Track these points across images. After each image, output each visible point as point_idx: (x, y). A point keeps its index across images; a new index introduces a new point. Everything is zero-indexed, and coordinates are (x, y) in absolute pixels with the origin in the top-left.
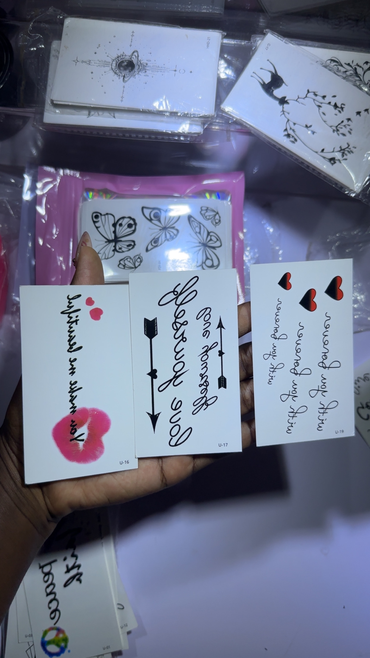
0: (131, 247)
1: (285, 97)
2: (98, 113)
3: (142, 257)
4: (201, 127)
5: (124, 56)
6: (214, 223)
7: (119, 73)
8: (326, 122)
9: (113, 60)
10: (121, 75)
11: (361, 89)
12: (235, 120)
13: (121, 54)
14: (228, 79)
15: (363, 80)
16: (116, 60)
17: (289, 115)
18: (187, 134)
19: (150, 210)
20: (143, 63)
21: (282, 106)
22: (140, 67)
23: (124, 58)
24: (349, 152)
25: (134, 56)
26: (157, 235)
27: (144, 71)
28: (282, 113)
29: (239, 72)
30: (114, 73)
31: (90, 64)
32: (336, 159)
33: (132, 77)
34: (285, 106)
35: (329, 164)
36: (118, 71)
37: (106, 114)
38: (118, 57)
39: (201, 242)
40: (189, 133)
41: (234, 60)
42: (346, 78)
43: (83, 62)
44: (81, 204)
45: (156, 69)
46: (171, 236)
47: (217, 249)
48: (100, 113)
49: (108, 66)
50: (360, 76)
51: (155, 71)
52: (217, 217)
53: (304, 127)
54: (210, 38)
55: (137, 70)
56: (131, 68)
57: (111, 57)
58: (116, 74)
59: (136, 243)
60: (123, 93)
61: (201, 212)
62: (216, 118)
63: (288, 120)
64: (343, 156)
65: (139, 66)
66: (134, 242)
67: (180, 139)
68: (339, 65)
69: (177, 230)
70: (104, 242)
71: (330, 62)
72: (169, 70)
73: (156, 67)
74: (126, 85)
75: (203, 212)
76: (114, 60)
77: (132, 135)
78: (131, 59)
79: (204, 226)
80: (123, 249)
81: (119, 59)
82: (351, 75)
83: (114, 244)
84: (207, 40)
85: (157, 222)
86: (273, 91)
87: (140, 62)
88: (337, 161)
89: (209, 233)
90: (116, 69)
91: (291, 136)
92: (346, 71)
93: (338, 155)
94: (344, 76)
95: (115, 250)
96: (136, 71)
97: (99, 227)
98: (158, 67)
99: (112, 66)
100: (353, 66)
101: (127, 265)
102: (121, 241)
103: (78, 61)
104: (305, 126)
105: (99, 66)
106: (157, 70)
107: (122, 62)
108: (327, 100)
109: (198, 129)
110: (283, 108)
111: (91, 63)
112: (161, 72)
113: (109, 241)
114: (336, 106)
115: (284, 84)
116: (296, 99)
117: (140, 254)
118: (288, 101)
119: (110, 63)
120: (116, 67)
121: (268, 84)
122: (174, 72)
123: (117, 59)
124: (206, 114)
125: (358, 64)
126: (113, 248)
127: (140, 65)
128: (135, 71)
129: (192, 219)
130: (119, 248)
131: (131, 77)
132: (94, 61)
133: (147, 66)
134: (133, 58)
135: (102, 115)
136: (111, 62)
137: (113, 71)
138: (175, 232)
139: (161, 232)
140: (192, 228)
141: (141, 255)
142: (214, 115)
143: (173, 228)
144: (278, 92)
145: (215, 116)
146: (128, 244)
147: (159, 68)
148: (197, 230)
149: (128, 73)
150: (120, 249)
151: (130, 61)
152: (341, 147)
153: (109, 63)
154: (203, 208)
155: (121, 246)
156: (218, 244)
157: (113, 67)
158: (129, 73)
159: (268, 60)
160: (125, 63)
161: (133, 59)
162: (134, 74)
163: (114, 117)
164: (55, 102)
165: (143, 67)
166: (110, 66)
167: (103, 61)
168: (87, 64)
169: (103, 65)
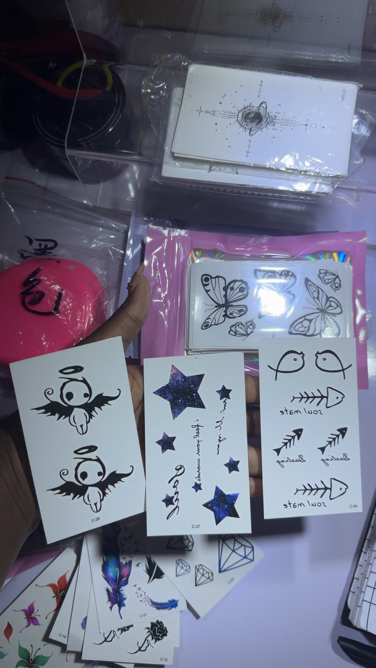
0: (243, 312)
2: (220, 168)
3: (254, 324)
4: (331, 187)
5: (251, 107)
6: (334, 288)
7: (245, 125)
10: (247, 127)
16: (242, 111)
19: (263, 273)
20: (271, 115)
22: (269, 120)
23: (251, 109)
27: (272, 124)
30: (240, 125)
31: (214, 115)
33: (259, 130)
36: (244, 123)
37: (228, 169)
38: (245, 108)
39: (320, 308)
40: (317, 193)
43: (207, 112)
45: (285, 122)
47: (337, 316)
48: (223, 168)
51: (285, 124)
52: (337, 281)
54: (345, 90)
55: (265, 122)
56: (258, 121)
57: (238, 108)
58: (242, 126)
60: (249, 147)
61: (319, 275)
65: (267, 118)
66: (245, 306)
67: (306, 198)
69: (294, 295)
70: (215, 307)
72: (300, 124)
73: (285, 120)
74: (253, 138)
75: (321, 275)
76: (240, 111)
78: (258, 111)
79: (322, 291)
80: (235, 315)
81: (246, 111)
83: (224, 309)
84: (343, 92)
87: (268, 114)
89: (328, 298)
90: (242, 121)
95: (225, 316)
96: (263, 123)
97: (209, 290)
98: (287, 120)
99: (238, 117)
101: (238, 332)
102: (232, 306)
103: (202, 111)
105: (224, 117)
107: (249, 114)
109: (327, 189)
111: (216, 113)
112: (291, 125)
113: (219, 306)
119: (236, 114)
120: (242, 119)
122: (305, 126)
123: (244, 110)
124: (339, 174)
126: (224, 313)
128: (262, 124)
129: (310, 283)
130: (229, 313)
132: (219, 111)
133: (276, 119)
135: (224, 170)
136: (237, 113)
137: (239, 123)
138: (291, 297)
140: (310, 293)
141: (253, 321)
142: (346, 175)
143: (289, 292)
145: (348, 176)
146: (239, 309)
147: (288, 122)
148: (316, 295)
150: (231, 314)
151: (258, 113)
153: (234, 114)
154: (321, 271)
155: (232, 311)
156: (338, 310)
157: (239, 119)
158: (256, 126)
160: (252, 115)
161: (260, 111)
162: (261, 126)
163: (237, 173)
164: (175, 155)
165: (272, 121)
166: (235, 117)
167: (229, 112)
168: (211, 114)
169: (229, 116)
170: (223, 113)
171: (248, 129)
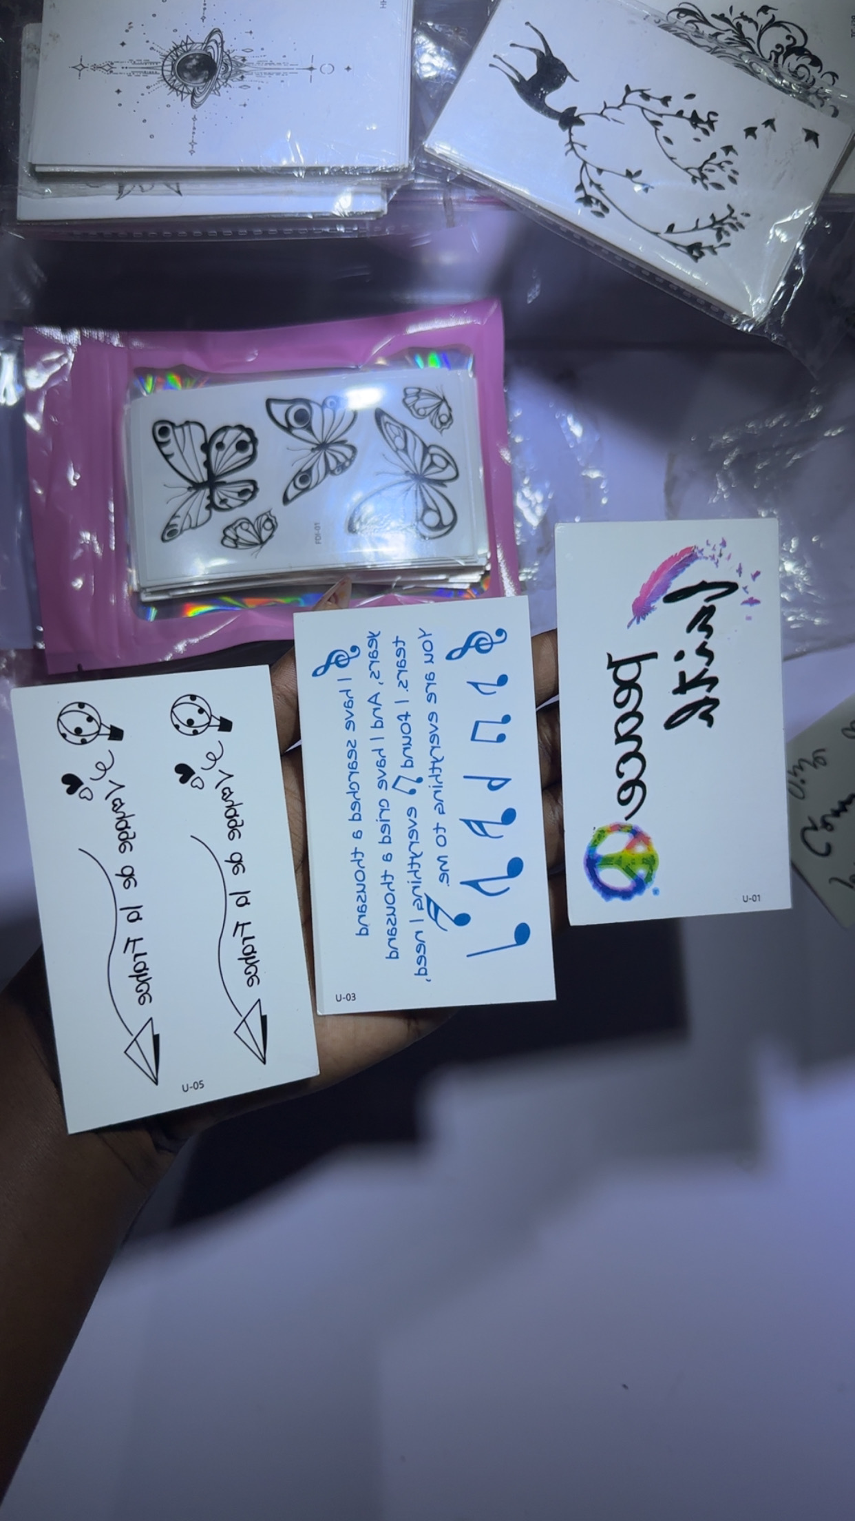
0: (249, 495)
1: (574, 109)
2: (140, 186)
3: (275, 518)
4: (383, 197)
5: (190, 44)
6: (438, 424)
7: (181, 86)
8: (675, 159)
9: (164, 56)
10: (185, 90)
11: (754, 73)
12: (459, 173)
13: (183, 41)
14: (438, 77)
15: (756, 50)
16: (171, 56)
17: (585, 149)
18: (350, 217)
19: (285, 406)
20: (234, 57)
21: (567, 131)
22: (230, 68)
23: (190, 50)
24: (732, 226)
25: (212, 44)
26: (307, 463)
27: (239, 77)
28: (569, 147)
29: (461, 58)
30: (169, 87)
31: (111, 72)
32: (703, 245)
33: (212, 92)
34: (575, 129)
35: (688, 258)
36: (177, 82)
37: (160, 187)
38: (175, 49)
39: (411, 472)
40: (353, 214)
41: (451, 33)
42: (718, 50)
43: (95, 67)
44: (126, 407)
45: (265, 69)
46: (338, 462)
47: (448, 484)
48: (146, 186)
49: (154, 71)
50: (750, 42)
51: (265, 73)
52: (443, 409)
53: (623, 176)
55: (223, 74)
56: (207, 72)
57: (160, 50)
58: (175, 88)
59: (259, 485)
60: (194, 133)
61: (404, 401)
62: (416, 175)
63: (585, 163)
64: (719, 237)
65: (226, 65)
66: (253, 483)
67: (336, 230)
68: (700, 21)
69: (353, 449)
70: (186, 490)
71: (678, 16)
72: (297, 69)
73: (266, 64)
74: (198, 112)
75: (409, 401)
76: (167, 57)
77: (224, 232)
78: (206, 51)
79: (413, 432)
80: (231, 502)
81: (179, 54)
82: (730, 42)
83: (207, 491)
85: (304, 434)
86: (544, 96)
87: (228, 55)
88: (706, 252)
89: (426, 449)
90: (174, 78)
91: (594, 201)
92: (716, 35)
93: (708, 237)
94: (713, 45)
95: (211, 506)
96: (220, 77)
97: (172, 455)
98: (270, 64)
99: (162, 70)
100: (731, 19)
101: (243, 539)
102: (224, 483)
103: (84, 67)
104: (624, 173)
105: (134, 73)
106: (267, 71)
107: (187, 59)
108: (673, 107)
109: (375, 204)
110: (571, 134)
111: (115, 68)
112: (278, 74)
113: (196, 486)
114: (695, 120)
115: (568, 78)
116: (599, 112)
117: (269, 512)
118: (581, 117)
119: (159, 64)
120: (173, 74)
121: (530, 79)
122: (309, 71)
123: (175, 52)
124: (390, 166)
125: (745, 14)
126: (208, 502)
127: (228, 62)
128: (217, 79)
129: (386, 419)
130: (220, 500)
131: (209, 93)
132: (121, 62)
133: (245, 63)
134: (212, 48)
135: (151, 189)
136: (161, 61)
137: (167, 82)
138: (348, 453)
139: (314, 456)
140: (387, 441)
141: (272, 513)
142: (410, 167)
143: (342, 443)
144: (557, 99)
145: (413, 169)
146: (240, 489)
147: (272, 66)
148: (400, 443)
149: (202, 83)
150: (223, 501)
151: (205, 56)
152: (715, 215)
153: (155, 65)
154: (408, 391)
155: (224, 494)
156: (450, 472)
157: (166, 73)
158: (204, 84)
159: (527, 23)
160: (194, 62)
161: (211, 51)
162: (215, 84)
163: (179, 192)
164: (38, 169)
165: (236, 68)
166: (158, 71)
167: (143, 62)
168: (105, 71)
169: (144, 70)
170: (130, 65)
171: (189, 94)
